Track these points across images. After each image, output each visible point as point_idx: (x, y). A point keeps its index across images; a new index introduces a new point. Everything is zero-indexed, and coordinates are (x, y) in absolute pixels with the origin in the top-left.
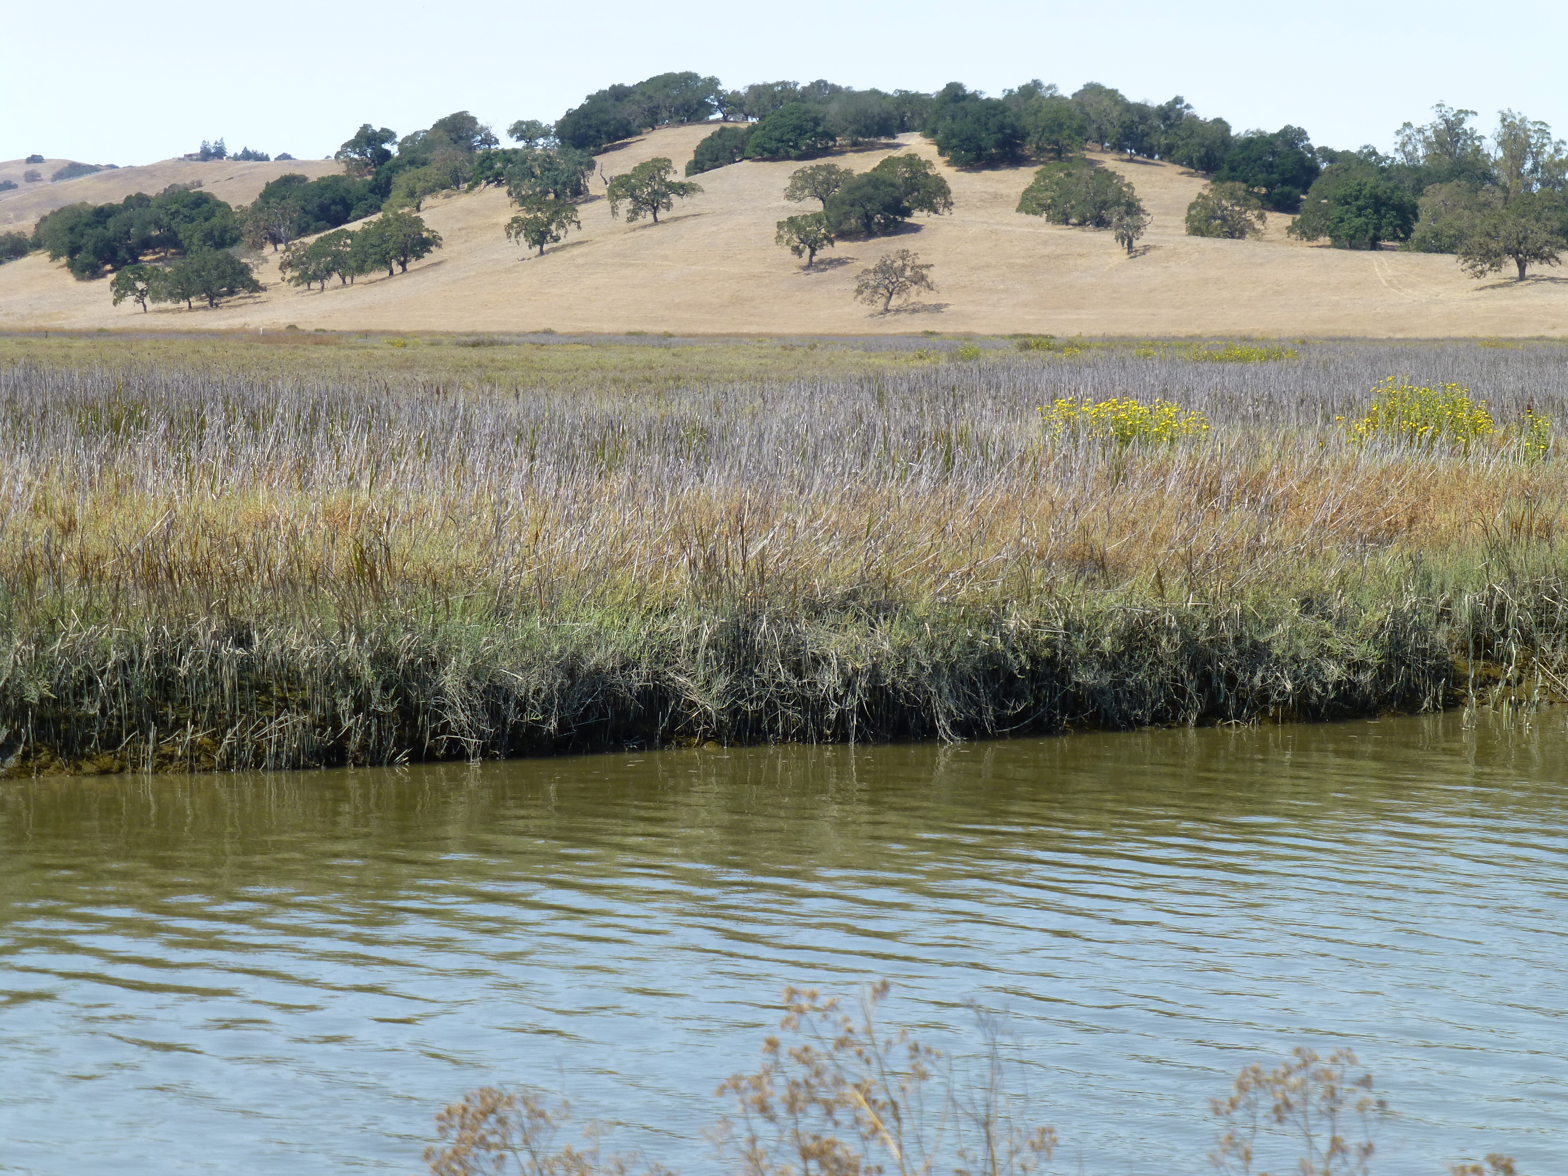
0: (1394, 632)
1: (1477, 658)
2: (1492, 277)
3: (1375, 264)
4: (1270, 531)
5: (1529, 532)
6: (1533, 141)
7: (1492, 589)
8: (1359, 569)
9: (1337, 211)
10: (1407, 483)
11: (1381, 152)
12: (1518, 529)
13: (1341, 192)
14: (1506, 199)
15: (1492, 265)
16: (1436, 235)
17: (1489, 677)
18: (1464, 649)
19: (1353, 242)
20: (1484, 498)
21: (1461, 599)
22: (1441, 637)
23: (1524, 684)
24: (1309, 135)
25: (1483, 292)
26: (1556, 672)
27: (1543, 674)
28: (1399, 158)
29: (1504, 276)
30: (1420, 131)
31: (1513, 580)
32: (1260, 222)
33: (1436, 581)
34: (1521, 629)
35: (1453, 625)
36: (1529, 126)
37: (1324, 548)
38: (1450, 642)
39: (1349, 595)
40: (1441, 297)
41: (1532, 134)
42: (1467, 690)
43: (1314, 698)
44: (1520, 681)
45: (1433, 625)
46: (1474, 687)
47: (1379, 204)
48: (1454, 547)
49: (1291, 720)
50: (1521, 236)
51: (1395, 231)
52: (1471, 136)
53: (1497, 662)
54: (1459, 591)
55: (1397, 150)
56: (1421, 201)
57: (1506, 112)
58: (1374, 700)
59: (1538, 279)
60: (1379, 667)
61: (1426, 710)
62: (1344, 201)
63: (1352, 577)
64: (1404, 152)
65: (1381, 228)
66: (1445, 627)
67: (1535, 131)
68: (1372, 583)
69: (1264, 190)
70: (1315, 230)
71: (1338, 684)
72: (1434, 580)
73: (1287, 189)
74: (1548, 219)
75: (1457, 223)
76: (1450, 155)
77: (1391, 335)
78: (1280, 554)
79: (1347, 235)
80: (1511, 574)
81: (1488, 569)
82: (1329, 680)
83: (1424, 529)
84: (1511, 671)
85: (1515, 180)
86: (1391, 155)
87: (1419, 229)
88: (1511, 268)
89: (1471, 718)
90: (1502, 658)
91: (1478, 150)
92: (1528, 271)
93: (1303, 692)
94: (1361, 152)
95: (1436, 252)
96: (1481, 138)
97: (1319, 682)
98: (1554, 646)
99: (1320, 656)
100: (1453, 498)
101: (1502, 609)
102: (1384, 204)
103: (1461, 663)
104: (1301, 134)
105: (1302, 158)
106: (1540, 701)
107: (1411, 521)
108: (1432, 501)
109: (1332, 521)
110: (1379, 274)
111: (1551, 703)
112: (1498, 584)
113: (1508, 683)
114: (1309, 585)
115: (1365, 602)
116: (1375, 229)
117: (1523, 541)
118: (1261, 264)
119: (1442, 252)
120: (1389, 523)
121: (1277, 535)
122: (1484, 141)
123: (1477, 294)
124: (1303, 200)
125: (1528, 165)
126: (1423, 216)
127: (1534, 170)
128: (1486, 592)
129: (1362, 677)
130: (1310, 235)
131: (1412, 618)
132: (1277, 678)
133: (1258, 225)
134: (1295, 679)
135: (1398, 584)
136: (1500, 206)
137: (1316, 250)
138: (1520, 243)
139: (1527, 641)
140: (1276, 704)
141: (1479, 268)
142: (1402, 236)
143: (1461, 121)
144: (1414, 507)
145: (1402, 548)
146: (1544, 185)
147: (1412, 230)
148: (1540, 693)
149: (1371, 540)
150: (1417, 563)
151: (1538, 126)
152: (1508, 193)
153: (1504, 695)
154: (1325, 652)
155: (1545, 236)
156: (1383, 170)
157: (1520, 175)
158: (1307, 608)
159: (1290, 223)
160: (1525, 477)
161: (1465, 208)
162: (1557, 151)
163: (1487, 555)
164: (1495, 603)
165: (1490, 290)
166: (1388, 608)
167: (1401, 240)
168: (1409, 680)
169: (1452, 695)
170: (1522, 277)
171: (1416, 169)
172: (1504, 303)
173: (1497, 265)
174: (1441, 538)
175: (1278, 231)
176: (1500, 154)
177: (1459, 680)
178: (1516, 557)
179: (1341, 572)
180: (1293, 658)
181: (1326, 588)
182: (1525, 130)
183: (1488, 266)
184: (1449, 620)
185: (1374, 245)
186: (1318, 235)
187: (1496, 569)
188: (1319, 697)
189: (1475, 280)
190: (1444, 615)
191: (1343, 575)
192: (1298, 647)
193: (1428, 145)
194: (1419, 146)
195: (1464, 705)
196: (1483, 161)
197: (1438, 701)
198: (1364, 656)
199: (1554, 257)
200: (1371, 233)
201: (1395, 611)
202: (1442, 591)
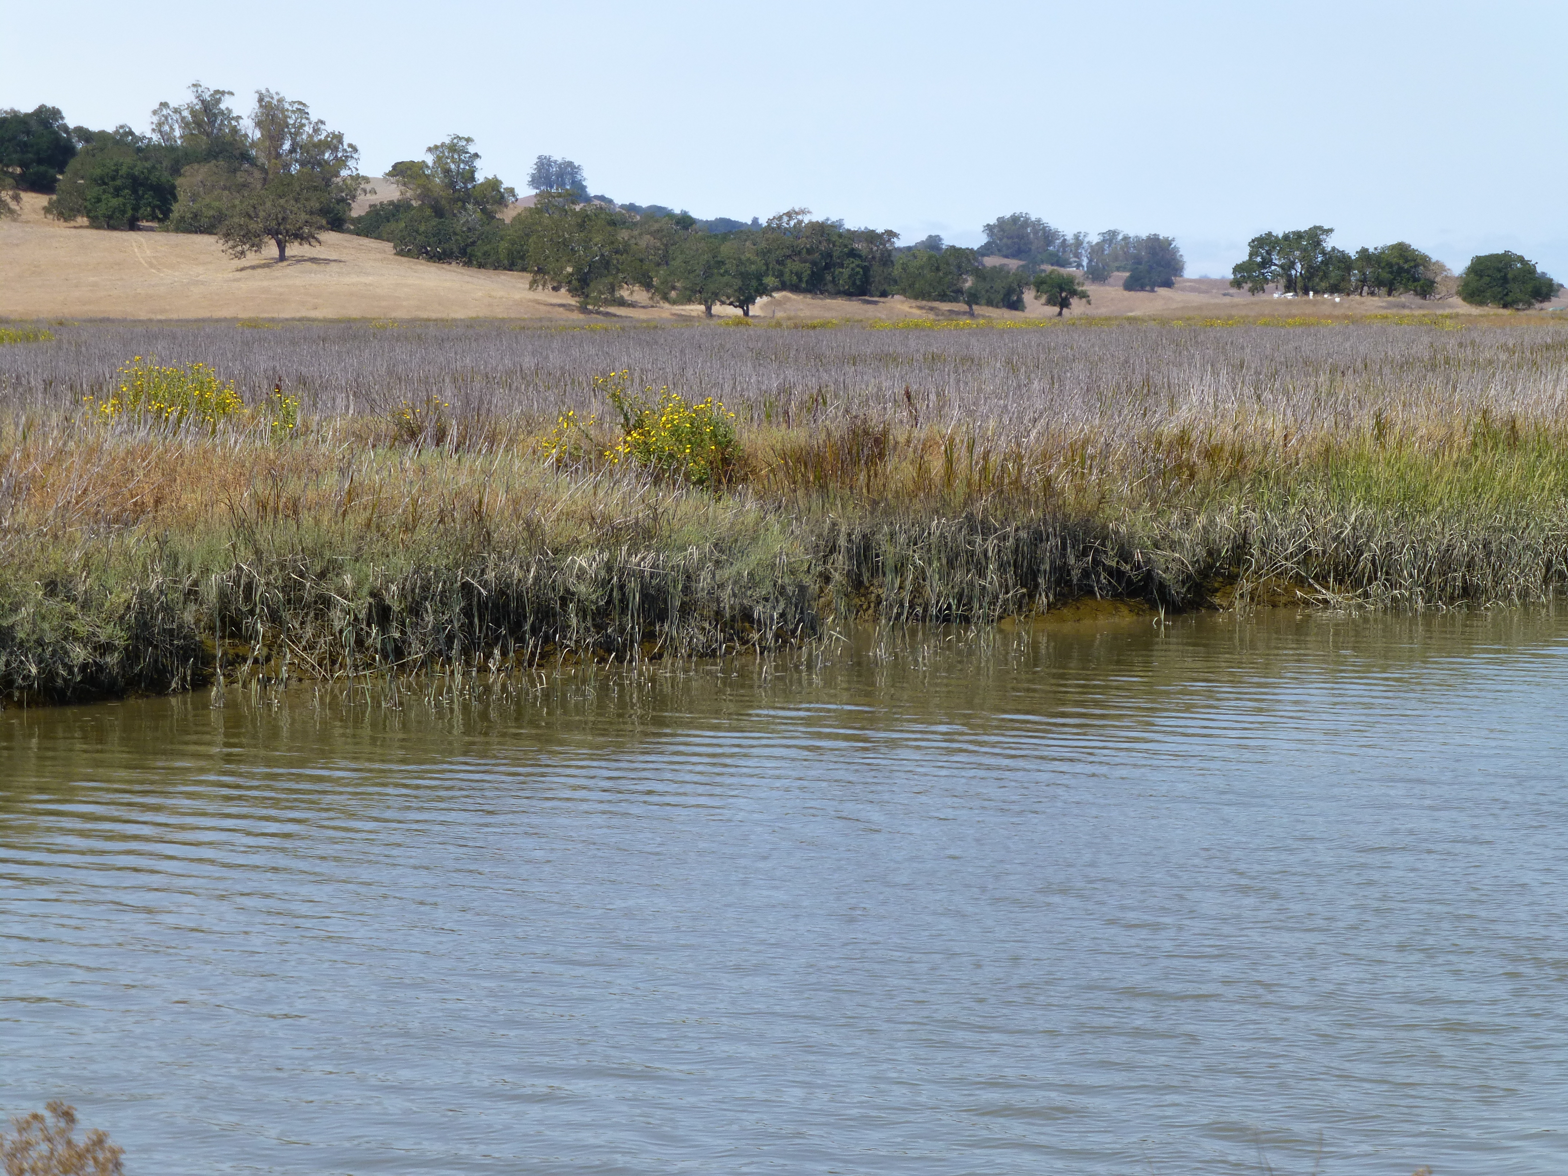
0: (141, 613)
1: (223, 637)
2: (252, 258)
3: (134, 244)
4: (13, 513)
5: (276, 511)
6: (291, 122)
7: (239, 568)
8: (104, 550)
9: (96, 190)
10: (153, 464)
11: (137, 132)
12: (264, 508)
13: (98, 172)
14: (265, 179)
15: (253, 246)
16: (195, 216)
17: (237, 656)
18: (212, 629)
19: (111, 222)
20: (230, 477)
21: (208, 579)
22: (188, 617)
23: (273, 662)
24: (64, 114)
25: (243, 273)
26: (305, 649)
27: (292, 651)
28: (156, 138)
29: (263, 256)
30: (176, 111)
31: (260, 560)
32: (15, 203)
33: (183, 562)
34: (268, 607)
35: (201, 605)
36: (287, 106)
37: (69, 530)
38: (197, 621)
39: (94, 576)
40: (200, 278)
41: (290, 114)
42: (215, 668)
43: (60, 681)
44: (268, 659)
45: (181, 605)
46: (221, 666)
47: (136, 183)
48: (201, 527)
49: (37, 705)
50: (280, 216)
51: (154, 211)
52: (227, 115)
53: (246, 641)
54: (206, 571)
55: (153, 130)
56: (179, 181)
57: (264, 92)
58: (121, 681)
59: (300, 260)
60: (126, 649)
61: (174, 690)
62: (102, 181)
63: (97, 557)
64: (160, 132)
65: (140, 208)
66: (193, 607)
67: (293, 112)
68: (118, 564)
69: (18, 170)
70: (71, 210)
71: (84, 667)
72: (181, 560)
73: (42, 168)
74: (307, 200)
75: (216, 204)
76: (208, 135)
77: (153, 317)
78: (23, 537)
79: (104, 216)
80: (258, 552)
81: (234, 549)
82: (75, 662)
83: (171, 509)
84: (259, 650)
85: (273, 161)
86: (148, 135)
87: (178, 209)
88: (271, 249)
89: (218, 697)
90: (251, 636)
91: (235, 131)
92: (288, 252)
93: (47, 676)
94: (117, 132)
95: (196, 232)
96: (239, 118)
97: (65, 665)
98: (302, 623)
99: (65, 638)
100: (199, 478)
101: (249, 588)
102: (141, 185)
103: (209, 642)
104: (56, 113)
105: (57, 138)
106: (288, 678)
107: (157, 502)
108: (178, 481)
109: (77, 503)
110: (138, 255)
111: (300, 680)
112: (245, 564)
113: (256, 661)
114: (53, 568)
115: (111, 582)
116: (133, 209)
117: (270, 518)
118: (17, 245)
119: (202, 232)
120: (135, 504)
121: (20, 518)
122: (241, 121)
123: (238, 275)
124: (59, 180)
125: (287, 146)
126: (181, 196)
127: (292, 150)
128: (233, 572)
129: (108, 659)
130: (66, 215)
131: (158, 599)
132: (21, 662)
133: (13, 205)
134: (40, 663)
135: (144, 566)
136: (259, 186)
137: (74, 231)
138: (279, 224)
139: (274, 617)
140: (21, 688)
141: (239, 248)
142: (161, 216)
143: (219, 101)
144: (160, 488)
145: (148, 529)
146: (302, 165)
147: (171, 211)
148: (288, 671)
149: (116, 521)
150: (163, 543)
151: (296, 106)
152: (267, 173)
153: (253, 673)
154: (71, 635)
155: (304, 216)
156: (139, 150)
157: (278, 156)
158: (52, 591)
159: (46, 204)
160: (272, 456)
161: (225, 188)
162: (316, 131)
163: (233, 535)
164: (242, 582)
165: (249, 271)
166: (134, 589)
167: (160, 220)
168: (156, 661)
169: (201, 674)
170: (282, 258)
171: (172, 149)
172: (265, 284)
173: (257, 246)
174: (188, 518)
175: (35, 211)
176: (258, 134)
177: (207, 659)
178: (264, 535)
179: (86, 554)
180: (36, 641)
181: (71, 570)
182: (283, 110)
183: (247, 246)
184: (196, 600)
185: (133, 226)
186: (75, 216)
187: (242, 549)
188: (65, 679)
189: (236, 261)
190: (192, 594)
191: (88, 557)
192: (42, 630)
193: (186, 124)
194: (176, 126)
195: (212, 684)
196: (242, 141)
197: (186, 681)
198: (110, 638)
199: (314, 237)
200: (129, 213)
201: (142, 592)
202: (189, 571)
